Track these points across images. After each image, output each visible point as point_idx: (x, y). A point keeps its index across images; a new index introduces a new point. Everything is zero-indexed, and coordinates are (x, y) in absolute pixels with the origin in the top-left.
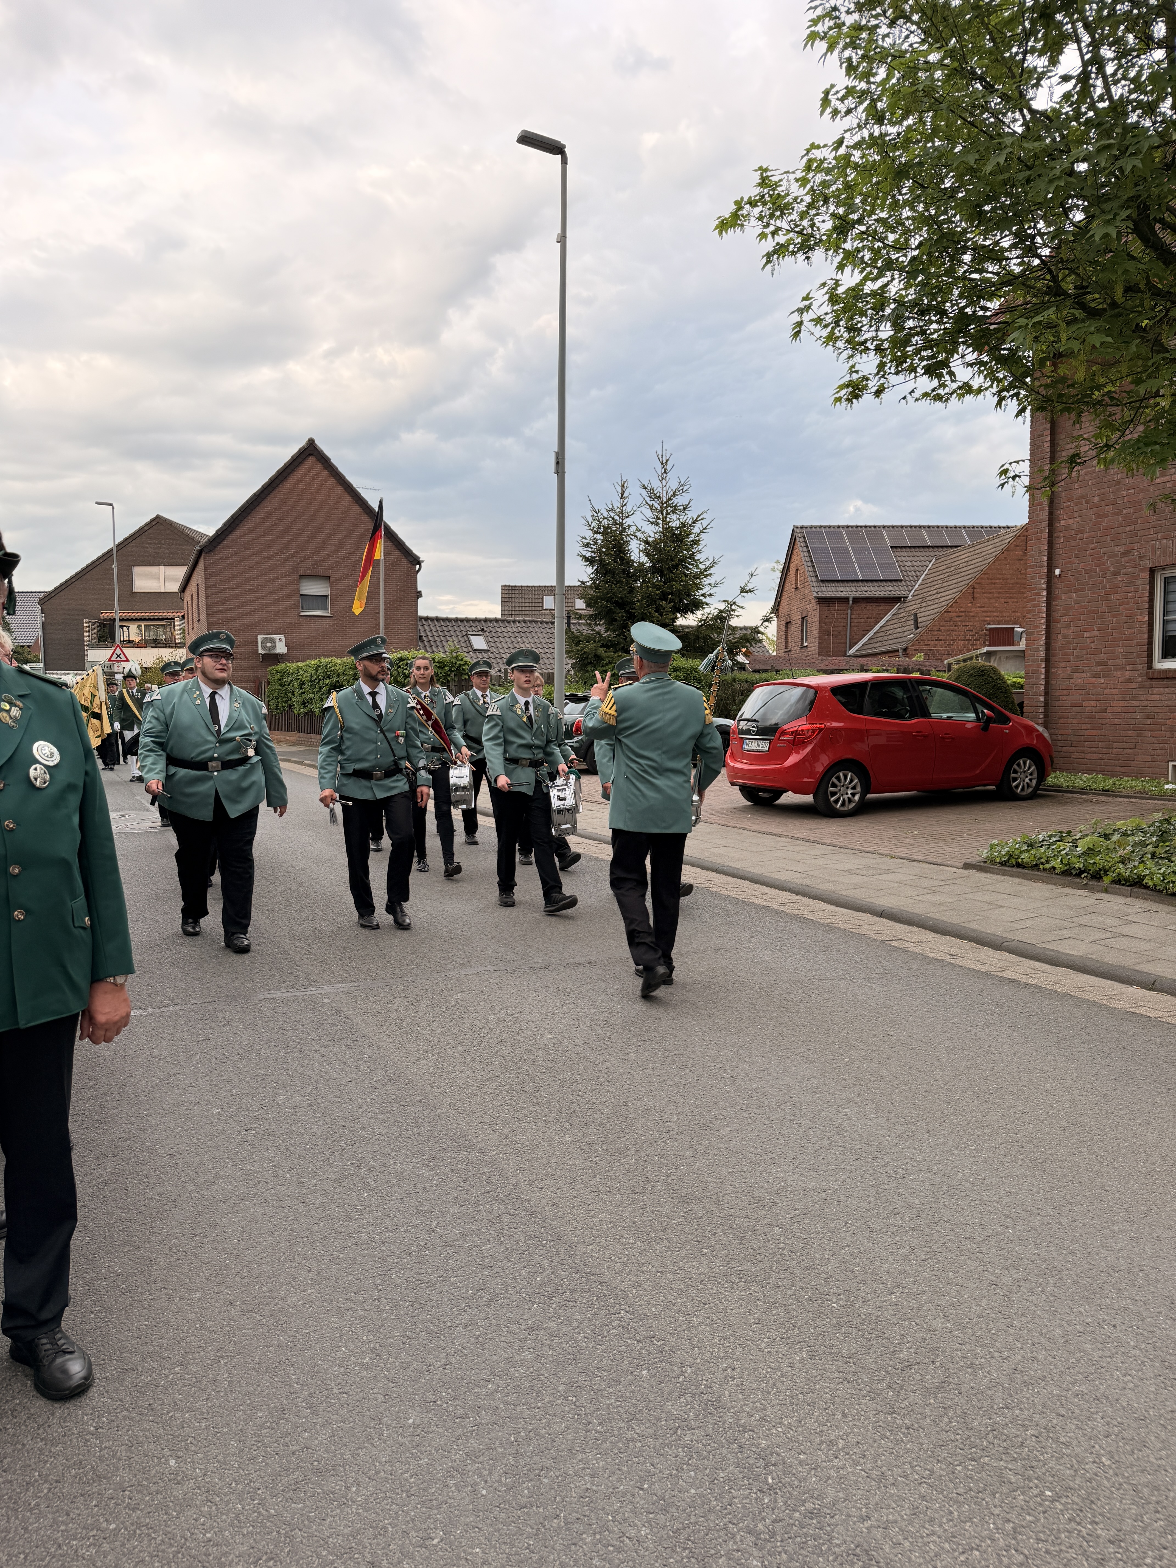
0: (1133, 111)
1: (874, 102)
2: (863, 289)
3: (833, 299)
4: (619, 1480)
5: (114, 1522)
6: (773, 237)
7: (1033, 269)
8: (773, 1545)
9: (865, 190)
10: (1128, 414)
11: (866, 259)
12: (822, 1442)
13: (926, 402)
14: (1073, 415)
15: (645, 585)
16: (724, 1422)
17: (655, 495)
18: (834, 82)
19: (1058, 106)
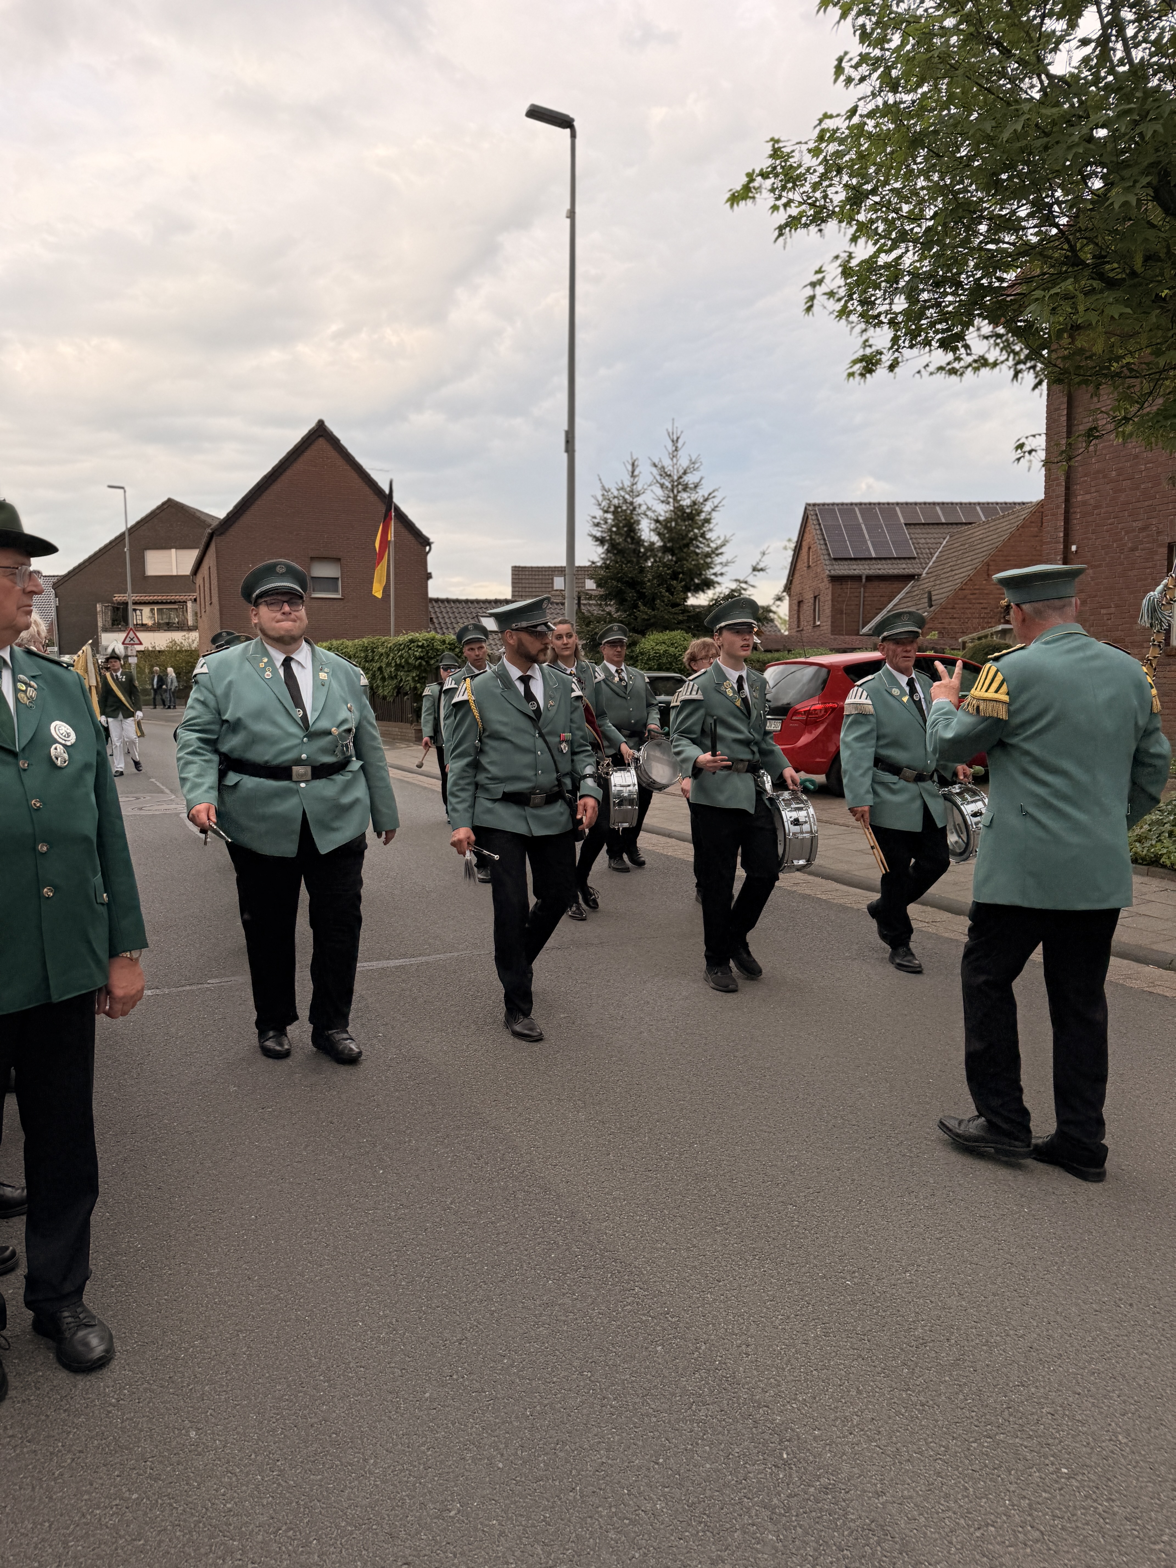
0: (1154, 75)
1: (888, 69)
2: (876, 262)
3: (846, 272)
4: (635, 1454)
5: (136, 1491)
6: (785, 209)
7: (1051, 239)
8: (788, 1519)
9: (879, 160)
10: (1147, 387)
11: (880, 230)
12: (836, 1418)
13: (941, 375)
14: (1091, 388)
15: (655, 564)
16: (739, 1398)
17: (666, 473)
18: (847, 50)
19: (1076, 71)
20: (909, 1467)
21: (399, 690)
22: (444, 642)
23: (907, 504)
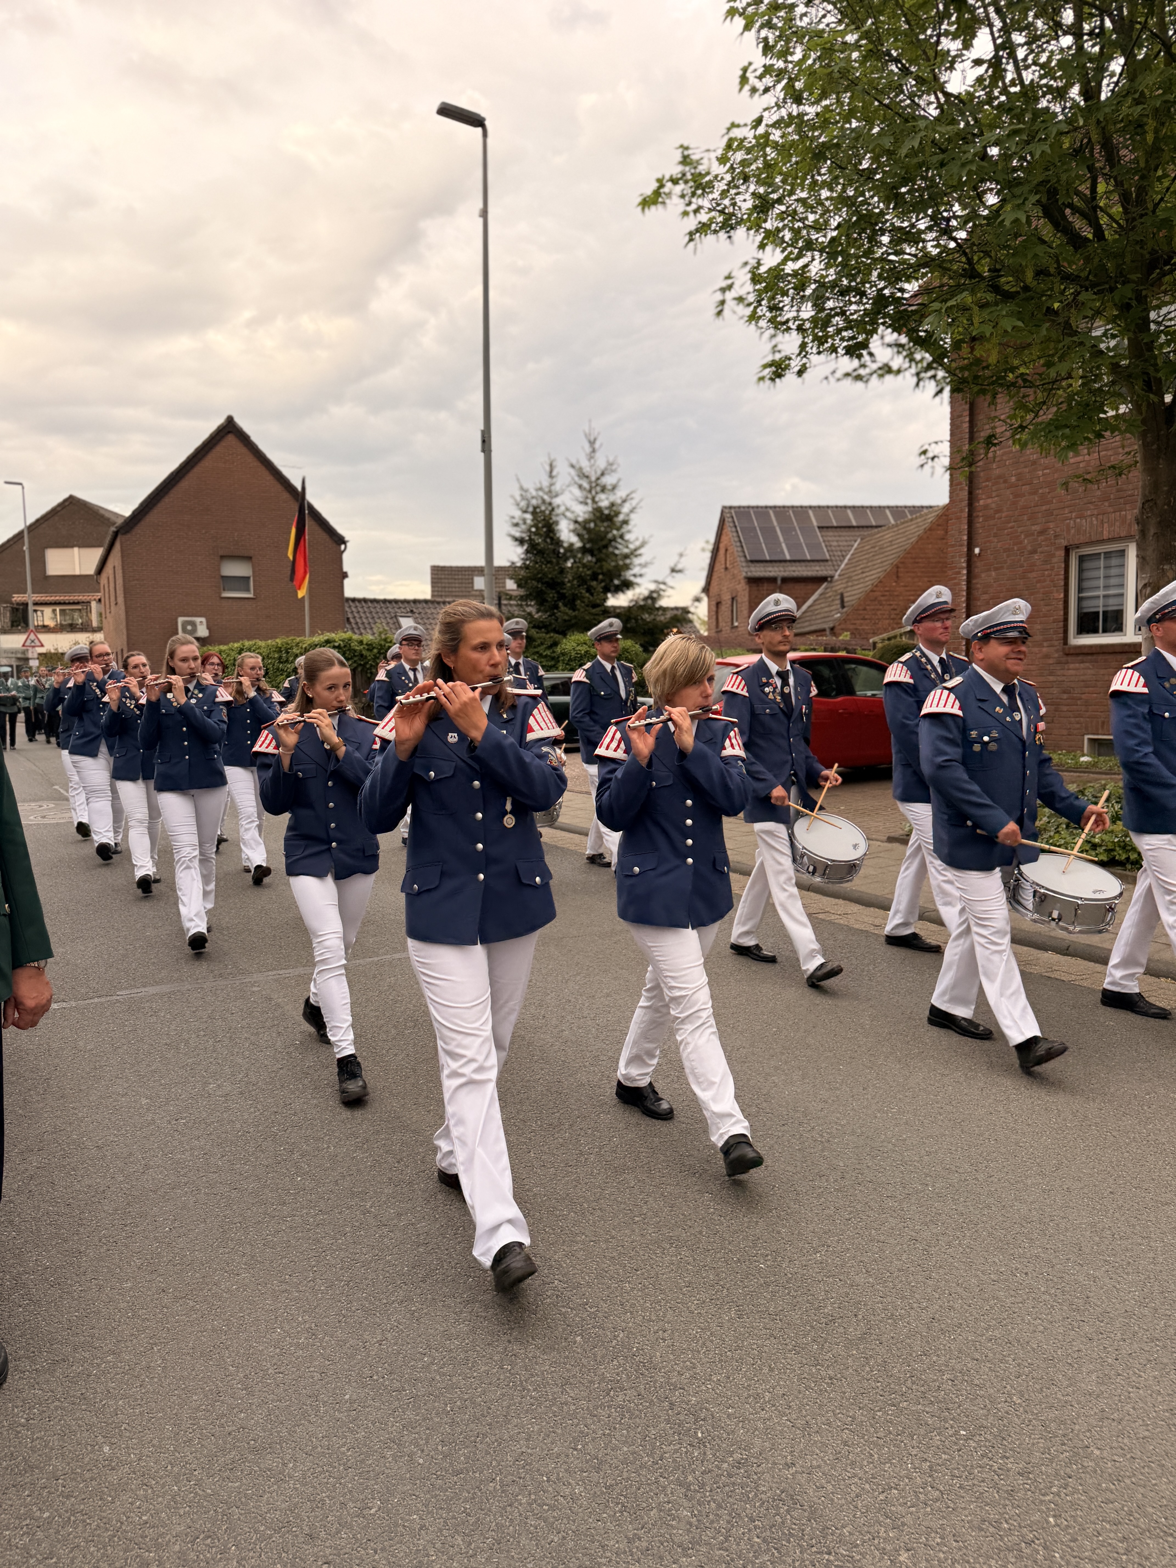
0: (1044, 96)
1: (791, 81)
2: (783, 270)
3: (755, 278)
4: (554, 1442)
5: (48, 1510)
6: (695, 215)
7: (951, 252)
8: (702, 1495)
9: (785, 170)
10: (1041, 397)
11: (787, 239)
12: (749, 1396)
13: (848, 381)
14: (988, 397)
15: (575, 565)
16: (656, 1381)
17: (583, 474)
18: (751, 60)
19: (971, 90)
20: (817, 1438)
22: (361, 642)
23: (819, 507)
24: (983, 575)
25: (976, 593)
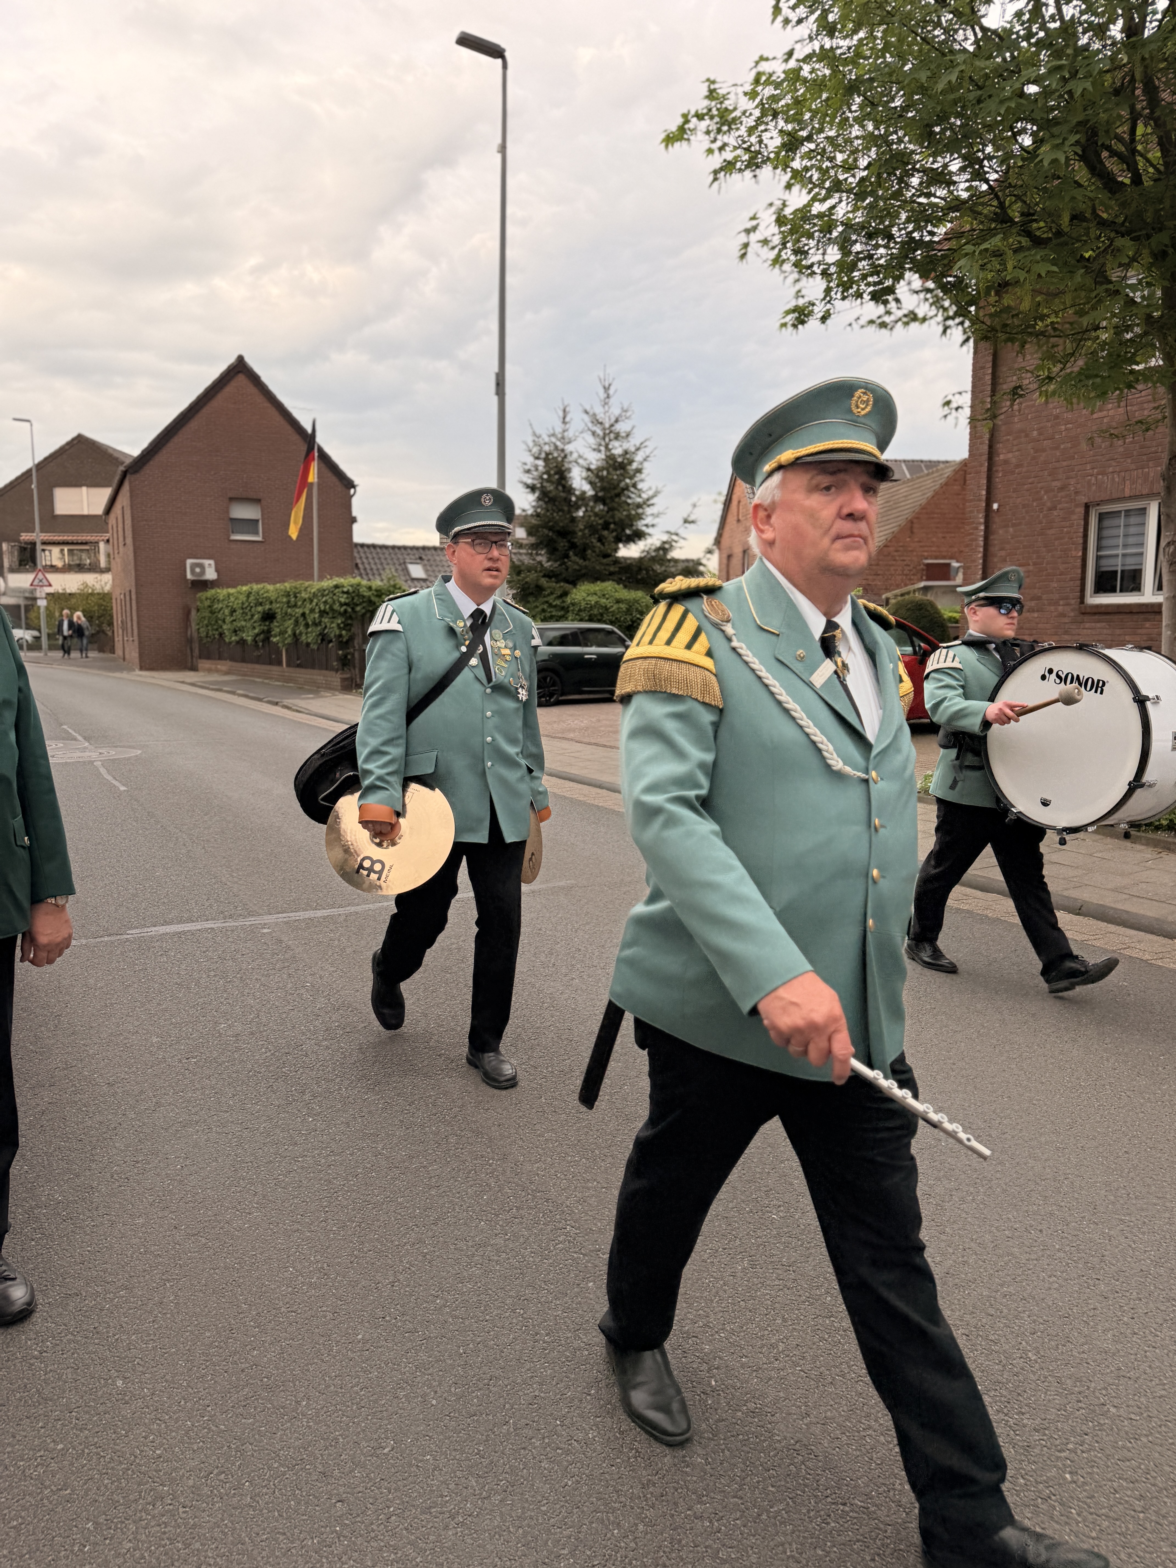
0: (1084, 33)
1: (825, 13)
2: (810, 211)
3: (780, 220)
4: (568, 1387)
5: (62, 1442)
6: (720, 153)
7: (982, 194)
8: (716, 1443)
9: (814, 107)
10: (1069, 346)
11: (814, 179)
12: (763, 1346)
13: (872, 328)
14: (1017, 346)
15: (587, 514)
17: (597, 420)
19: (1008, 26)
21: (324, 638)
22: (370, 588)
24: (1001, 532)
25: (993, 549)
